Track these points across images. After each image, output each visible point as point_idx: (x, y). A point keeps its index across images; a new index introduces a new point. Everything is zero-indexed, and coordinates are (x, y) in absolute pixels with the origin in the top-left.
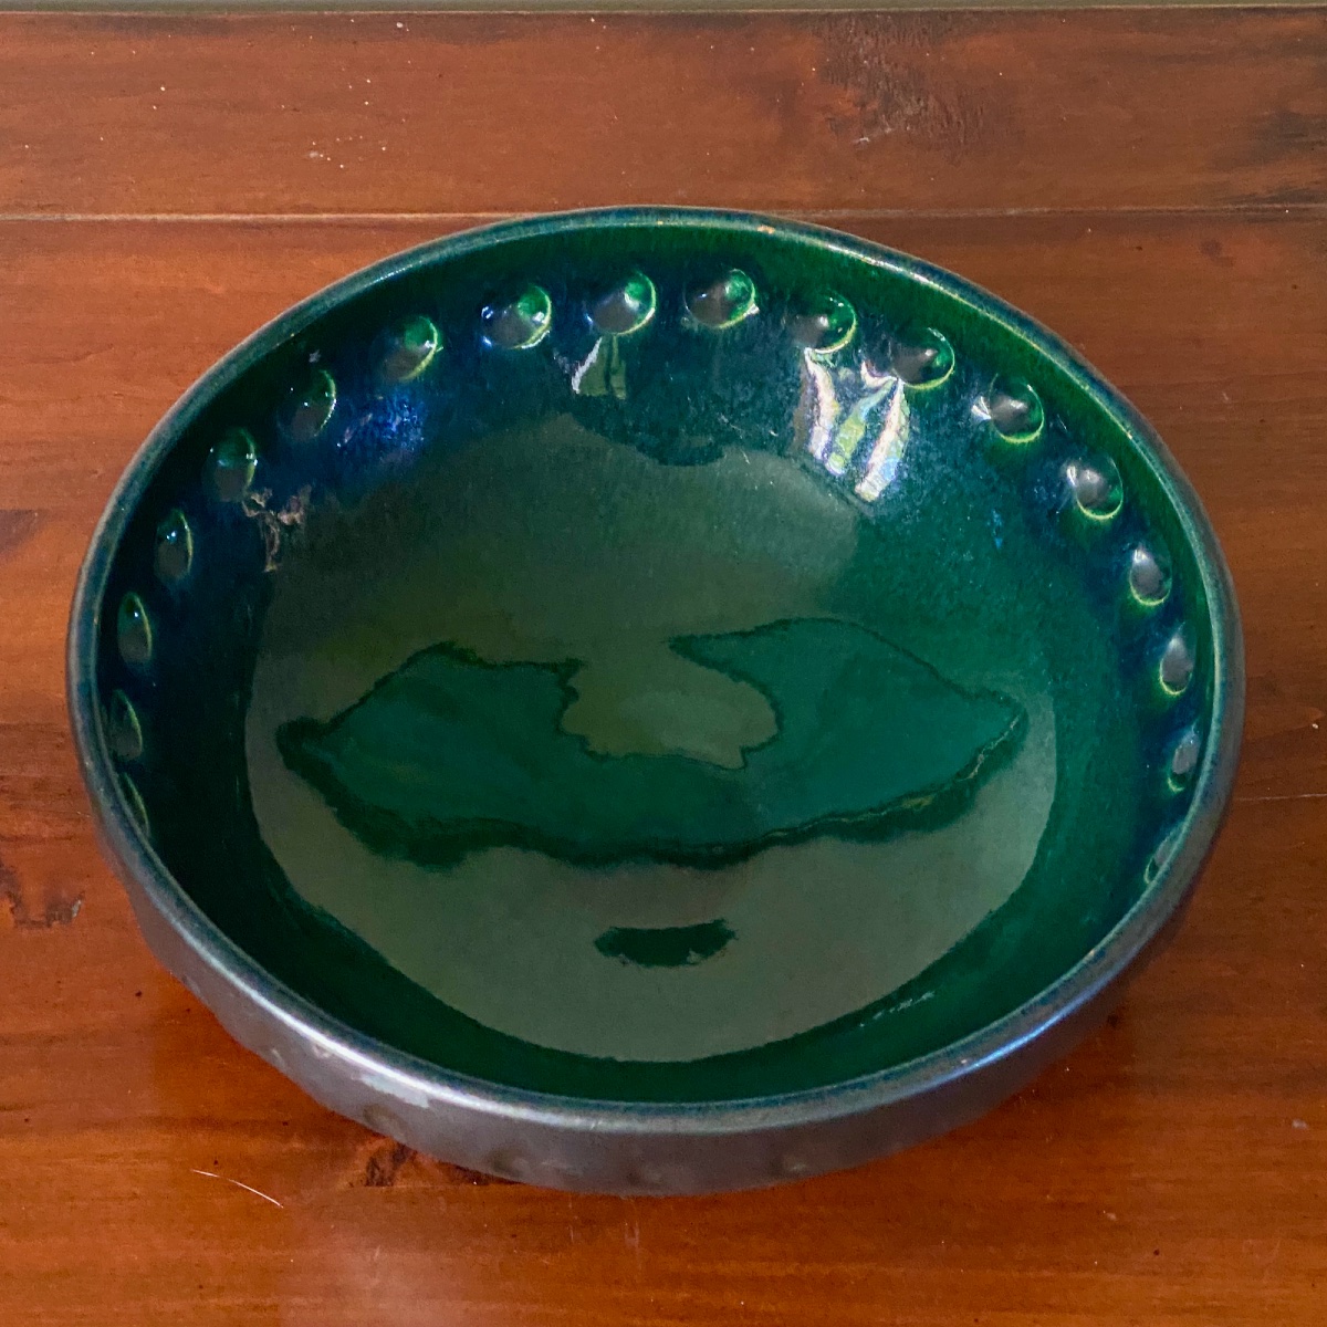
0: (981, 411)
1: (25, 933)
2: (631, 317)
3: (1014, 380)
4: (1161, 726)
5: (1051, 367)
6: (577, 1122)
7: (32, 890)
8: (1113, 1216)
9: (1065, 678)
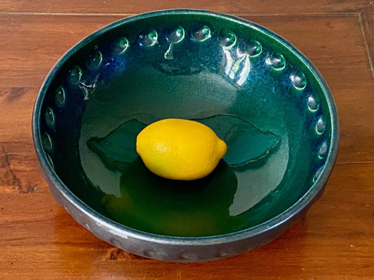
0: (268, 62)
1: (22, 195)
2: (178, 38)
3: (277, 54)
4: (316, 142)
5: (288, 50)
6: (166, 242)
7: (24, 184)
8: (304, 269)
9: (291, 131)
